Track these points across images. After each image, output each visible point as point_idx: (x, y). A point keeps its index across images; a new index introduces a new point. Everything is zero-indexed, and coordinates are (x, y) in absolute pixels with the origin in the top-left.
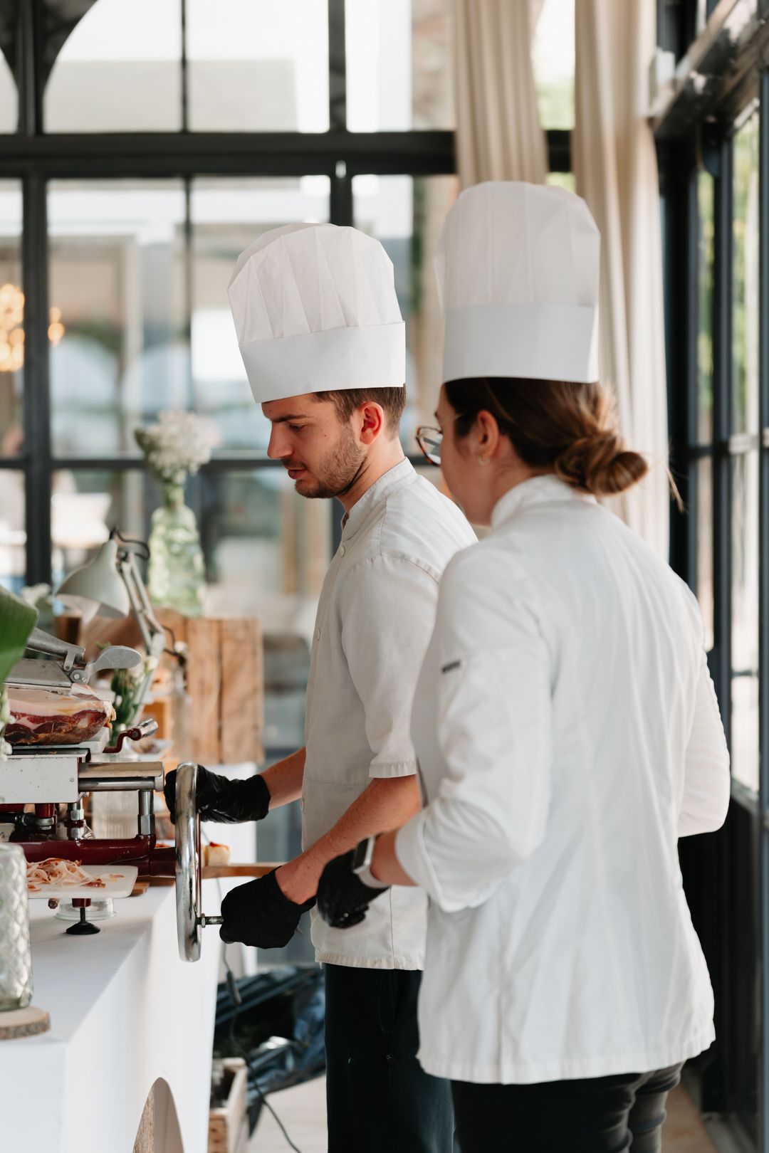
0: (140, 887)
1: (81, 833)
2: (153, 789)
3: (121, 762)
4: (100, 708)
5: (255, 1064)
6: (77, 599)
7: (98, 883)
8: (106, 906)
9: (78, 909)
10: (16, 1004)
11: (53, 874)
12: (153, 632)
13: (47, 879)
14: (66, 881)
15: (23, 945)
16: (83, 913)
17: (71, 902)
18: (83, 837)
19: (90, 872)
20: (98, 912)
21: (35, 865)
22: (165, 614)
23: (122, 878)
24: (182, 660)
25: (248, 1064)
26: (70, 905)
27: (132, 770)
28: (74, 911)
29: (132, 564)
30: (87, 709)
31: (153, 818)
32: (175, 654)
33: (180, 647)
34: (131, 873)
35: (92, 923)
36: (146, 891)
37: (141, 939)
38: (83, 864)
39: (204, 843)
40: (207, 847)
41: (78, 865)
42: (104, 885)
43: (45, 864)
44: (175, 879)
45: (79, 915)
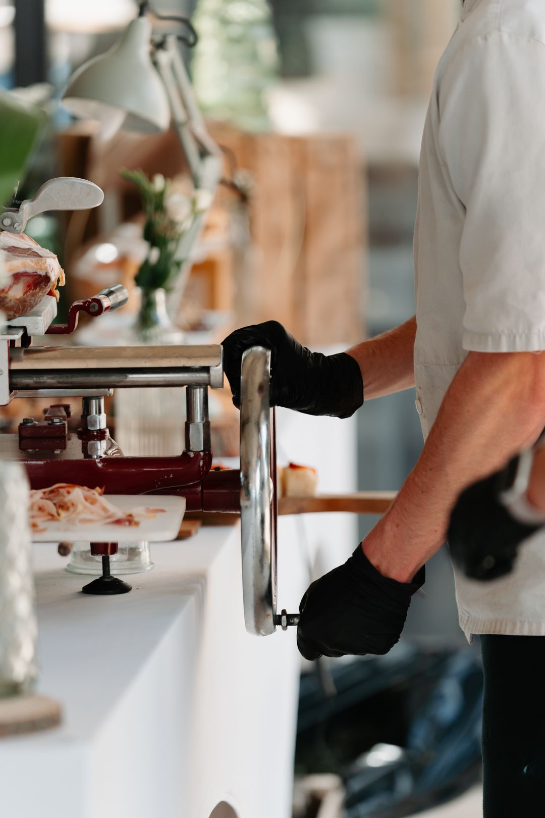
0: (188, 527)
1: (101, 448)
2: (207, 385)
3: (159, 345)
4: (41, 269)
5: (357, 785)
6: (92, 105)
7: (129, 521)
8: (139, 554)
9: (99, 558)
10: (13, 690)
11: (62, 506)
12: (204, 153)
13: (55, 514)
14: (82, 516)
15: (23, 606)
16: (106, 564)
17: (89, 548)
18: (105, 453)
19: (118, 505)
20: (128, 563)
21: (39, 493)
22: (218, 128)
23: (162, 514)
24: (242, 197)
25: (345, 781)
26: (87, 552)
27: (177, 357)
28: (92, 560)
29: (170, 56)
30: (21, 270)
31: (207, 425)
32: (233, 187)
33: (241, 178)
34: (177, 506)
35: (120, 578)
36: (196, 532)
37: (192, 600)
38: (106, 492)
39: (281, 463)
40: (284, 470)
41: (100, 494)
42: (137, 524)
43: (51, 492)
44: (240, 516)
45: (101, 568)
